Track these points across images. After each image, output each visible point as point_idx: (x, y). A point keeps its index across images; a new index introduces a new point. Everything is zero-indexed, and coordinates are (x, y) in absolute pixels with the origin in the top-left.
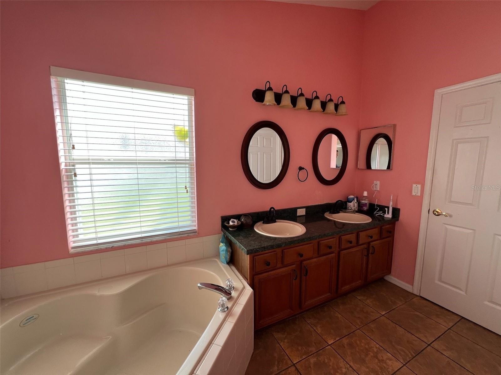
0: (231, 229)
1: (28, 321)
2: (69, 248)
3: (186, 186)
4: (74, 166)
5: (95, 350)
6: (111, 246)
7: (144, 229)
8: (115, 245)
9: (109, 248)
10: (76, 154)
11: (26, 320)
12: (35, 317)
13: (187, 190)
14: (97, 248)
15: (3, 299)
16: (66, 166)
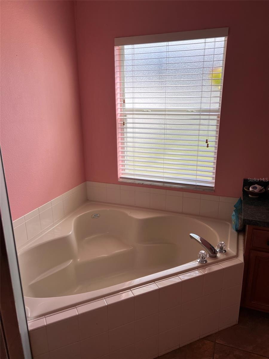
0: (250, 196)
1: (95, 216)
2: (118, 177)
3: (207, 140)
4: (125, 116)
5: (122, 250)
6: (142, 183)
7: (166, 175)
8: (145, 183)
9: (140, 184)
10: (127, 106)
11: (95, 215)
12: (98, 215)
13: (208, 144)
14: (133, 182)
15: (88, 200)
16: (121, 116)
